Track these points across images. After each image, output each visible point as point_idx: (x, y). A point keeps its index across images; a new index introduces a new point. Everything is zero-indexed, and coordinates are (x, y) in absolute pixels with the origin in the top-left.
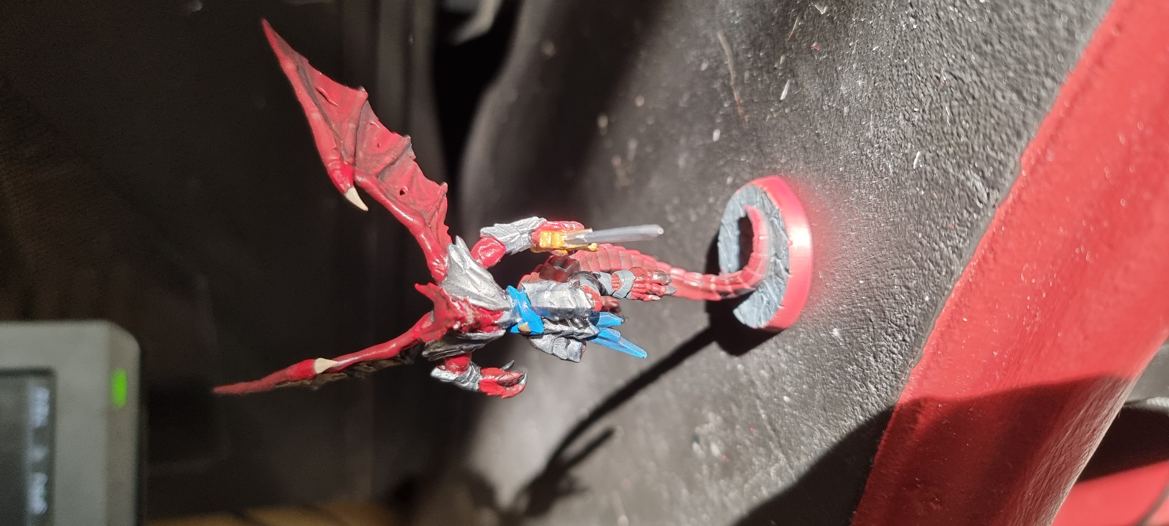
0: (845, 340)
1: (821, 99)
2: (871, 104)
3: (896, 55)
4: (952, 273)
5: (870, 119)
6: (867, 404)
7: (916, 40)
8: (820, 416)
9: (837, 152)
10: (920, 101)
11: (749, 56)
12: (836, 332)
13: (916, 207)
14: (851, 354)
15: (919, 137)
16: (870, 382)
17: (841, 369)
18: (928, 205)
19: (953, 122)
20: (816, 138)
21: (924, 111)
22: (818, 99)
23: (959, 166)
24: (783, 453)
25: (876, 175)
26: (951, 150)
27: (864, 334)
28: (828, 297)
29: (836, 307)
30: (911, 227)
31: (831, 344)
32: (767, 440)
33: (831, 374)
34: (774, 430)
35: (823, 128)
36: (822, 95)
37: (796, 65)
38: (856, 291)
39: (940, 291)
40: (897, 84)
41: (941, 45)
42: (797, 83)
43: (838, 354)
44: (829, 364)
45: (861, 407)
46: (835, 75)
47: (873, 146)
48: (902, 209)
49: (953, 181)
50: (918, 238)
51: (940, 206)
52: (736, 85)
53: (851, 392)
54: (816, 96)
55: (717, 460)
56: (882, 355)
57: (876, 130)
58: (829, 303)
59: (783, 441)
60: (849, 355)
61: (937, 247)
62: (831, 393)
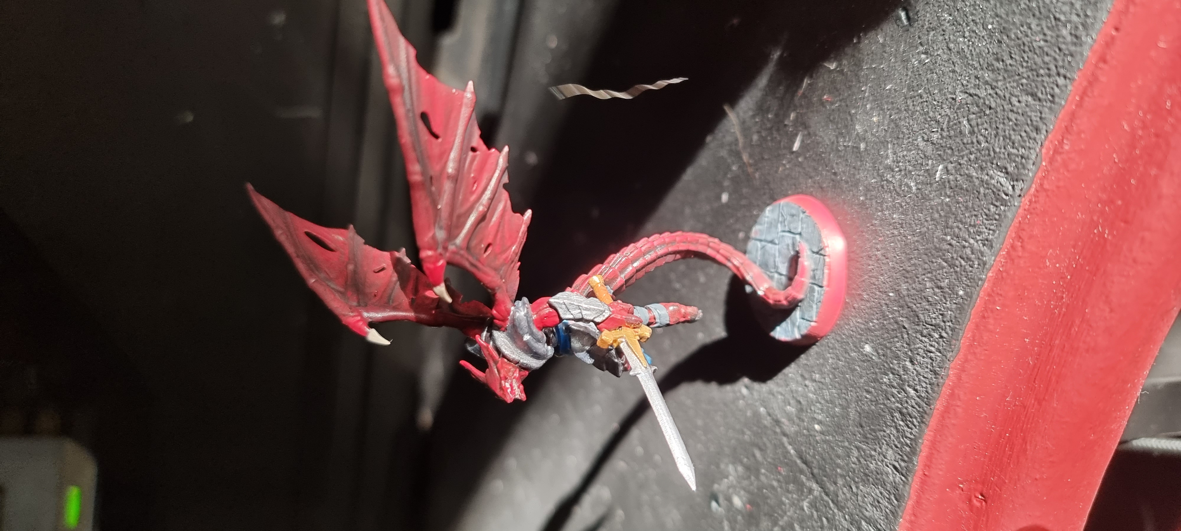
0: (878, 353)
1: (835, 142)
2: (888, 135)
3: (910, 88)
4: (985, 264)
5: (888, 149)
6: (906, 408)
7: (929, 72)
8: (857, 433)
9: (856, 185)
10: (938, 122)
11: (757, 120)
12: (868, 348)
13: (942, 213)
14: (885, 364)
15: (939, 153)
16: (909, 386)
17: (876, 381)
18: (954, 210)
19: (972, 133)
20: (833, 177)
21: (942, 129)
22: (833, 143)
23: (982, 169)
24: (817, 483)
25: (898, 194)
26: (972, 157)
27: (898, 342)
28: (856, 317)
29: (866, 324)
30: (939, 233)
31: (864, 361)
32: (798, 474)
33: (865, 389)
34: (805, 462)
35: (840, 166)
36: (837, 138)
37: (808, 118)
38: (886, 304)
39: (974, 281)
40: (913, 113)
41: (954, 71)
42: (809, 134)
43: (872, 368)
44: (862, 381)
45: (901, 413)
46: (849, 118)
47: (893, 171)
48: (929, 219)
49: (977, 182)
50: (946, 241)
51: (967, 208)
52: (744, 148)
53: (889, 401)
54: (830, 140)
55: (739, 511)
56: (918, 357)
57: (895, 156)
58: (858, 322)
59: (816, 471)
60: (884, 366)
61: (967, 244)
62: (866, 408)
